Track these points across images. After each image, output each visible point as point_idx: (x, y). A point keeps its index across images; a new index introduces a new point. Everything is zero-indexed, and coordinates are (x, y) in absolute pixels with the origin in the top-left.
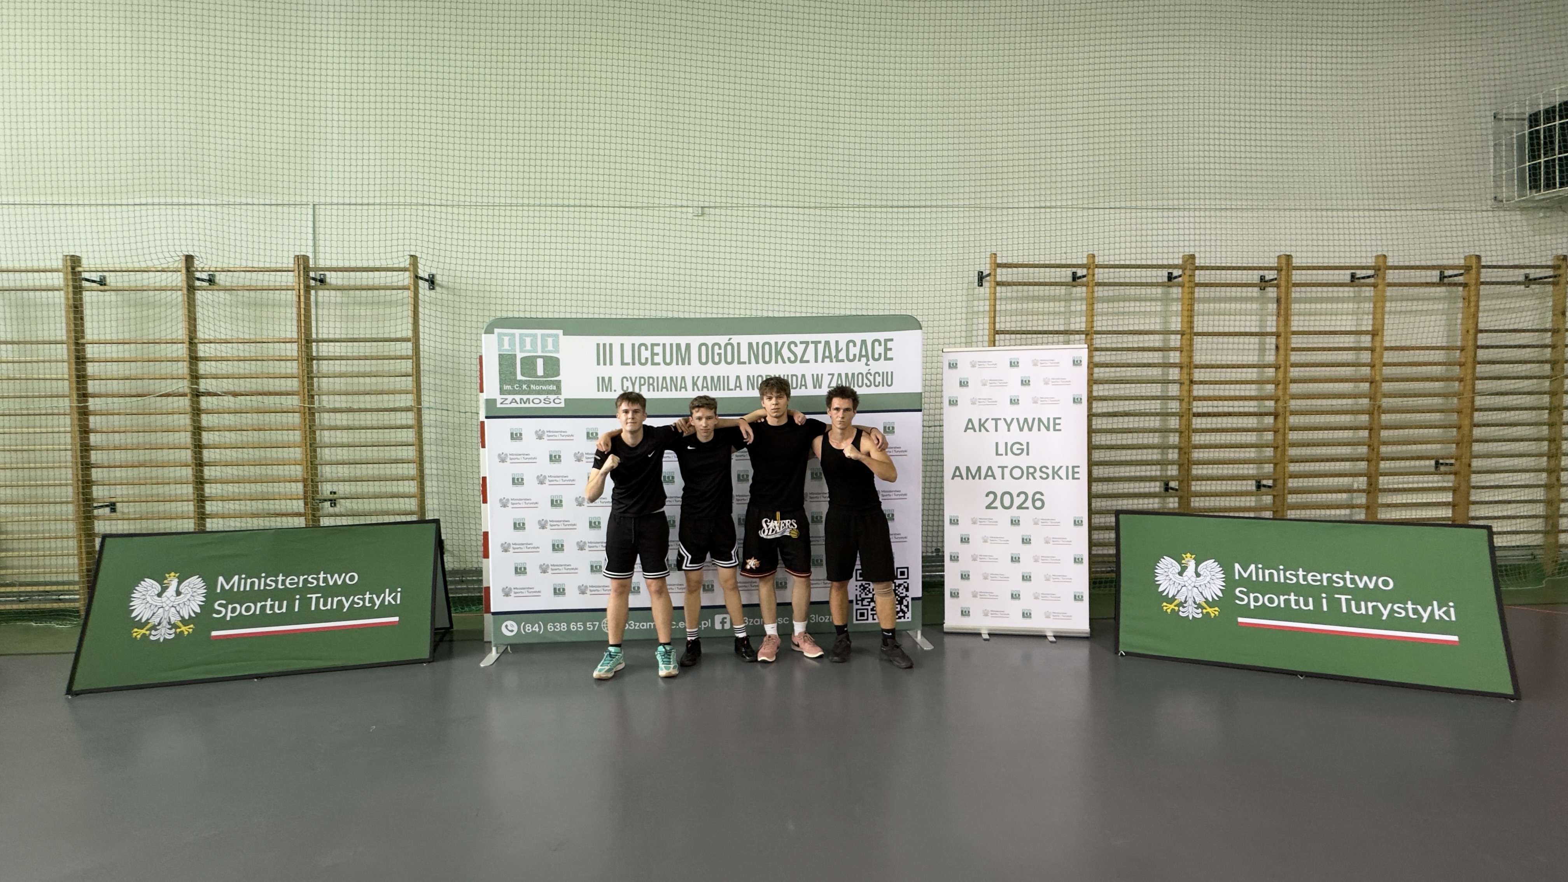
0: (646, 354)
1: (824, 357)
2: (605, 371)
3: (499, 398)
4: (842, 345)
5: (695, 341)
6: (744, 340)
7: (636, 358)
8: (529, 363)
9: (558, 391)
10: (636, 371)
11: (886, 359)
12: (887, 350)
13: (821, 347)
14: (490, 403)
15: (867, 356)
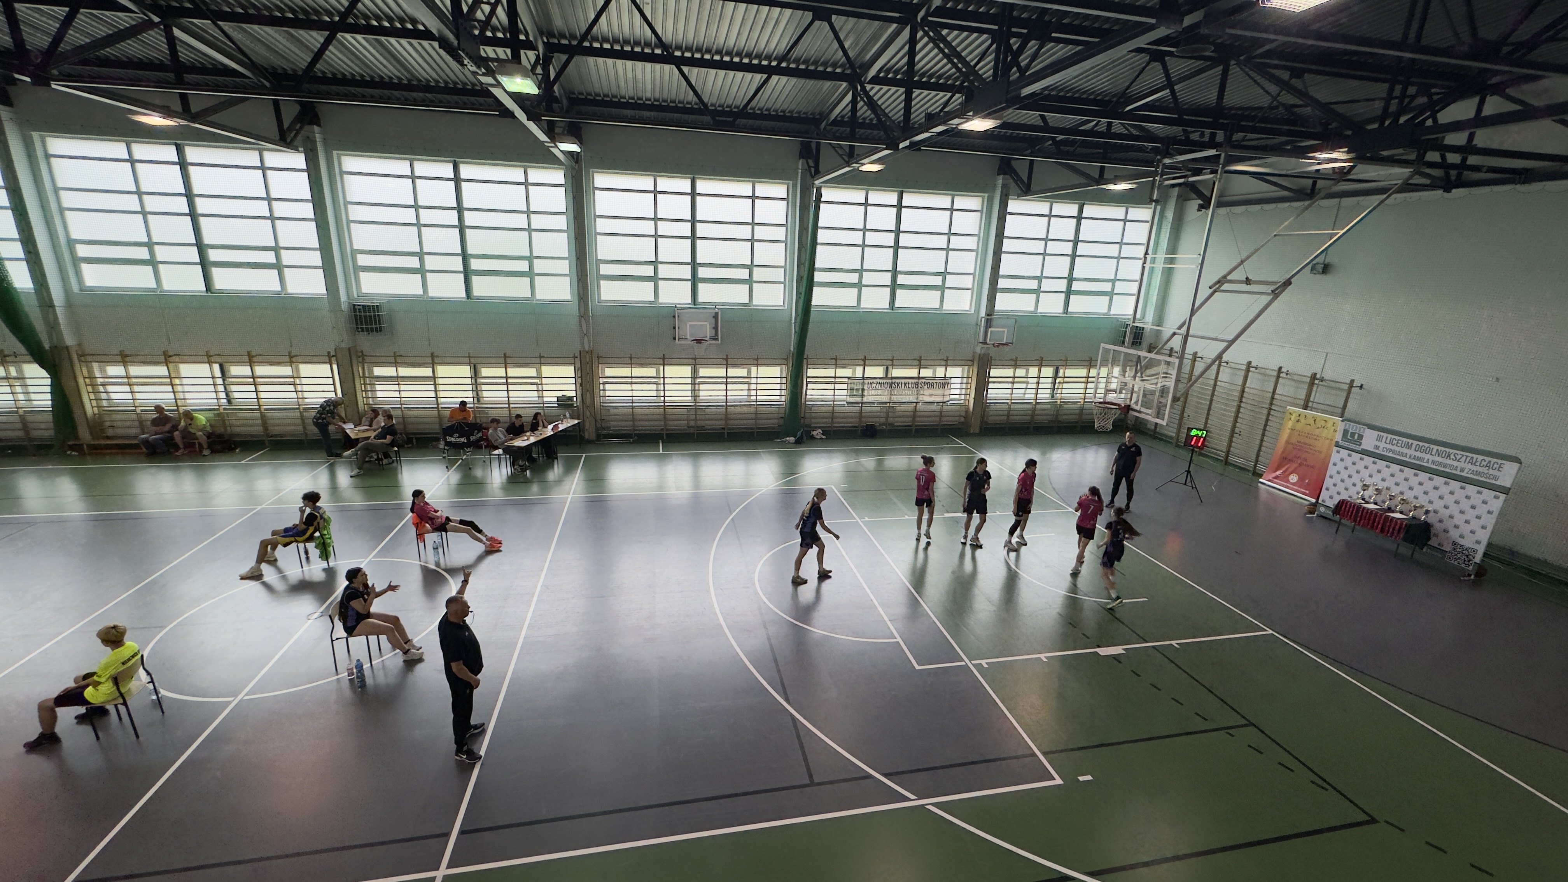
0: (1395, 442)
1: (1469, 462)
2: (1378, 444)
3: (1341, 442)
4: (1479, 460)
5: (1415, 443)
6: (1436, 448)
7: (1391, 443)
8: (1353, 434)
9: (1360, 445)
10: (1389, 446)
11: (1499, 470)
12: (1500, 467)
13: (1468, 459)
14: (1337, 442)
15: (1489, 467)
